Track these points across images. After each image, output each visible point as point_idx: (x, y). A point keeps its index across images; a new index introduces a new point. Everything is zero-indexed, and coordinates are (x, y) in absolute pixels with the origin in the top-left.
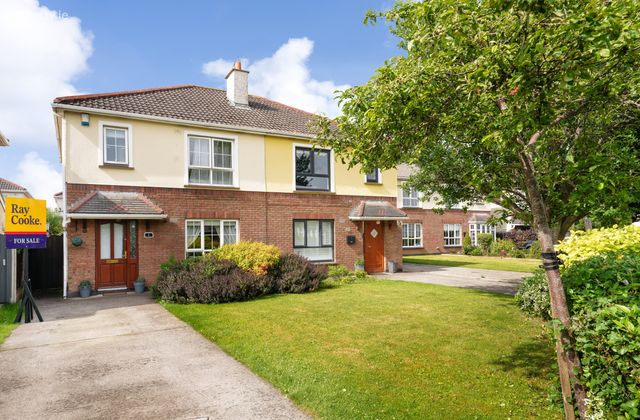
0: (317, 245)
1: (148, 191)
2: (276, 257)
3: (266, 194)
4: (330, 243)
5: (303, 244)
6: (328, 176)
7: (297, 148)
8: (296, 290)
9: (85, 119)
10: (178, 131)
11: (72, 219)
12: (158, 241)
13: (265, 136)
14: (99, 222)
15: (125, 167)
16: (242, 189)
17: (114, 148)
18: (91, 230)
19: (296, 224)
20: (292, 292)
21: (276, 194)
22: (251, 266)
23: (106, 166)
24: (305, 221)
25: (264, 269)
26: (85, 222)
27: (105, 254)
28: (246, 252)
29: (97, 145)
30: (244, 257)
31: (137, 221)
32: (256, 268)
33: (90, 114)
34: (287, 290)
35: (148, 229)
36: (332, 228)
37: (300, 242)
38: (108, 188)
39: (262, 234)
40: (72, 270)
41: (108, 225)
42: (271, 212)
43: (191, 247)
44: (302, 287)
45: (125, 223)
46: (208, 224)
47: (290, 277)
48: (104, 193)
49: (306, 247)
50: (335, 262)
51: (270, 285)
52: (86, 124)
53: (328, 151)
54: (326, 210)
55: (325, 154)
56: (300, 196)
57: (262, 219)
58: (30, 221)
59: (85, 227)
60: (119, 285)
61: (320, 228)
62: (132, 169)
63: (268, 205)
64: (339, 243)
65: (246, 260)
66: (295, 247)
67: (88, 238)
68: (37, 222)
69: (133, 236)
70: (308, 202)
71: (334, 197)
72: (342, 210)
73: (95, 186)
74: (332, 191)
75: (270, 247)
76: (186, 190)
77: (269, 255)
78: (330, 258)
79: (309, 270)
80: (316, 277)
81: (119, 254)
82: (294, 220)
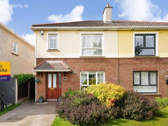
0: (147, 84)
1: (65, 60)
2: (121, 94)
3: (119, 59)
4: (155, 83)
5: (139, 83)
6: (154, 48)
7: (136, 35)
8: (135, 118)
9: (42, 32)
10: (77, 33)
11: (37, 72)
12: (69, 81)
13: (118, 30)
14: (47, 73)
15: (56, 50)
16: (106, 57)
17: (53, 43)
18: (44, 76)
19: (135, 73)
20: (132, 119)
21: (124, 59)
22: (105, 99)
23: (50, 50)
24: (140, 72)
25: (113, 102)
26: (42, 73)
27: (50, 86)
28: (103, 90)
29: (46, 42)
30: (101, 93)
31: (61, 72)
32: (107, 100)
33: (44, 30)
34: (129, 117)
35: (65, 76)
36: (157, 75)
37: (137, 82)
38: (50, 59)
39: (116, 79)
40: (38, 92)
41: (51, 74)
42: (121, 68)
43: (83, 84)
44: (140, 116)
45: (57, 73)
46: (91, 74)
47: (130, 109)
48: (48, 61)
49: (140, 85)
50: (158, 94)
51: (116, 113)
52: (42, 34)
53: (154, 35)
54: (153, 66)
55: (152, 37)
56: (137, 59)
57: (116, 71)
58: (3, 70)
59: (42, 75)
60: (55, 99)
61: (149, 76)
62: (59, 51)
63: (119, 65)
64: (161, 84)
65: (102, 95)
66: (134, 85)
67: (43, 79)
68: (6, 71)
69: (60, 79)
70: (142, 62)
71: (158, 59)
72: (162, 66)
73: (46, 59)
74: (157, 55)
75: (118, 87)
76: (80, 59)
77: (116, 93)
78: (155, 91)
79: (145, 103)
80: (150, 109)
81: (55, 86)
82: (134, 72)
